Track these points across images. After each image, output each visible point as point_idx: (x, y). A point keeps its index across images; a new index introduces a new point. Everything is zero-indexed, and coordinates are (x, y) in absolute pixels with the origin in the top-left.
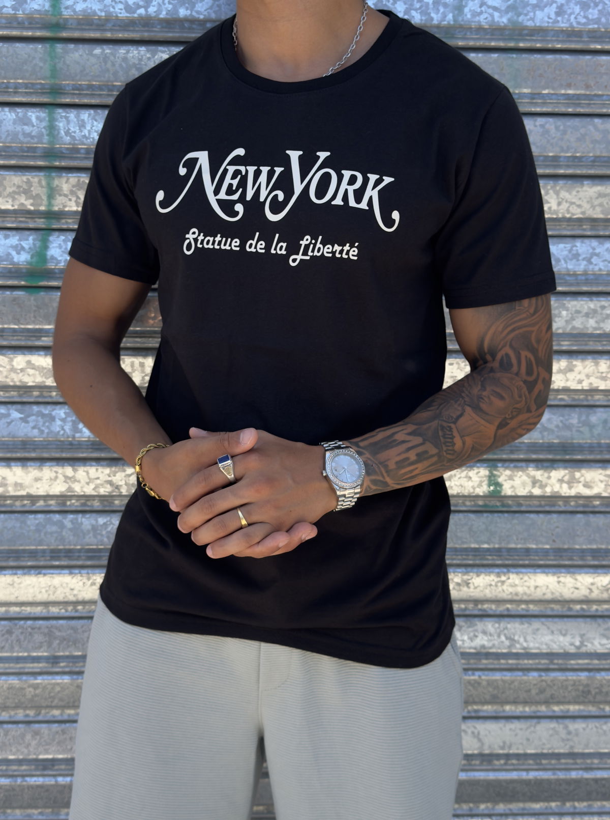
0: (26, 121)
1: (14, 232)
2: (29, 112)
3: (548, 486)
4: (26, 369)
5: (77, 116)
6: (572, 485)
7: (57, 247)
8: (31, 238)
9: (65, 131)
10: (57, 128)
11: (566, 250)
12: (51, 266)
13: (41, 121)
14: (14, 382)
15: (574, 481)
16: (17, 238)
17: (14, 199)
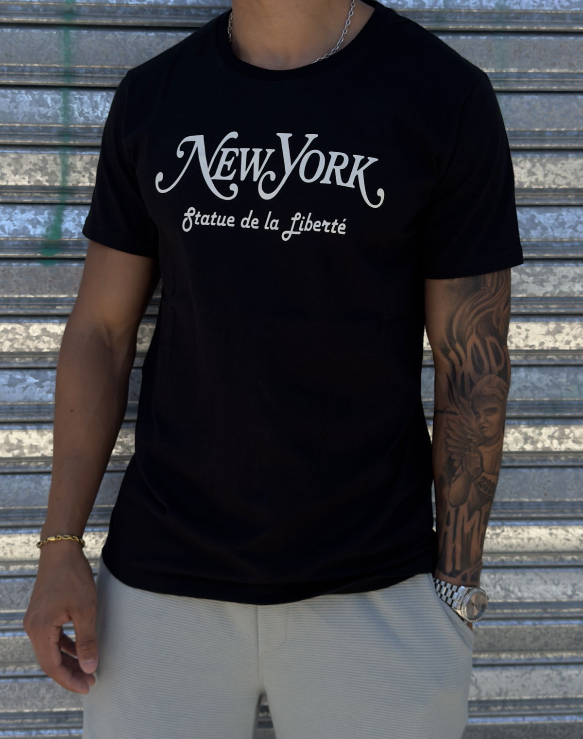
0: (43, 103)
1: (30, 207)
2: (44, 94)
3: (540, 442)
4: (42, 336)
5: (91, 98)
6: (562, 440)
7: (70, 221)
8: (46, 212)
9: (79, 111)
10: (72, 109)
11: (553, 219)
12: (66, 238)
13: (56, 103)
14: (31, 349)
15: (564, 437)
16: (33, 212)
17: (30, 176)
